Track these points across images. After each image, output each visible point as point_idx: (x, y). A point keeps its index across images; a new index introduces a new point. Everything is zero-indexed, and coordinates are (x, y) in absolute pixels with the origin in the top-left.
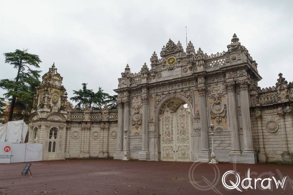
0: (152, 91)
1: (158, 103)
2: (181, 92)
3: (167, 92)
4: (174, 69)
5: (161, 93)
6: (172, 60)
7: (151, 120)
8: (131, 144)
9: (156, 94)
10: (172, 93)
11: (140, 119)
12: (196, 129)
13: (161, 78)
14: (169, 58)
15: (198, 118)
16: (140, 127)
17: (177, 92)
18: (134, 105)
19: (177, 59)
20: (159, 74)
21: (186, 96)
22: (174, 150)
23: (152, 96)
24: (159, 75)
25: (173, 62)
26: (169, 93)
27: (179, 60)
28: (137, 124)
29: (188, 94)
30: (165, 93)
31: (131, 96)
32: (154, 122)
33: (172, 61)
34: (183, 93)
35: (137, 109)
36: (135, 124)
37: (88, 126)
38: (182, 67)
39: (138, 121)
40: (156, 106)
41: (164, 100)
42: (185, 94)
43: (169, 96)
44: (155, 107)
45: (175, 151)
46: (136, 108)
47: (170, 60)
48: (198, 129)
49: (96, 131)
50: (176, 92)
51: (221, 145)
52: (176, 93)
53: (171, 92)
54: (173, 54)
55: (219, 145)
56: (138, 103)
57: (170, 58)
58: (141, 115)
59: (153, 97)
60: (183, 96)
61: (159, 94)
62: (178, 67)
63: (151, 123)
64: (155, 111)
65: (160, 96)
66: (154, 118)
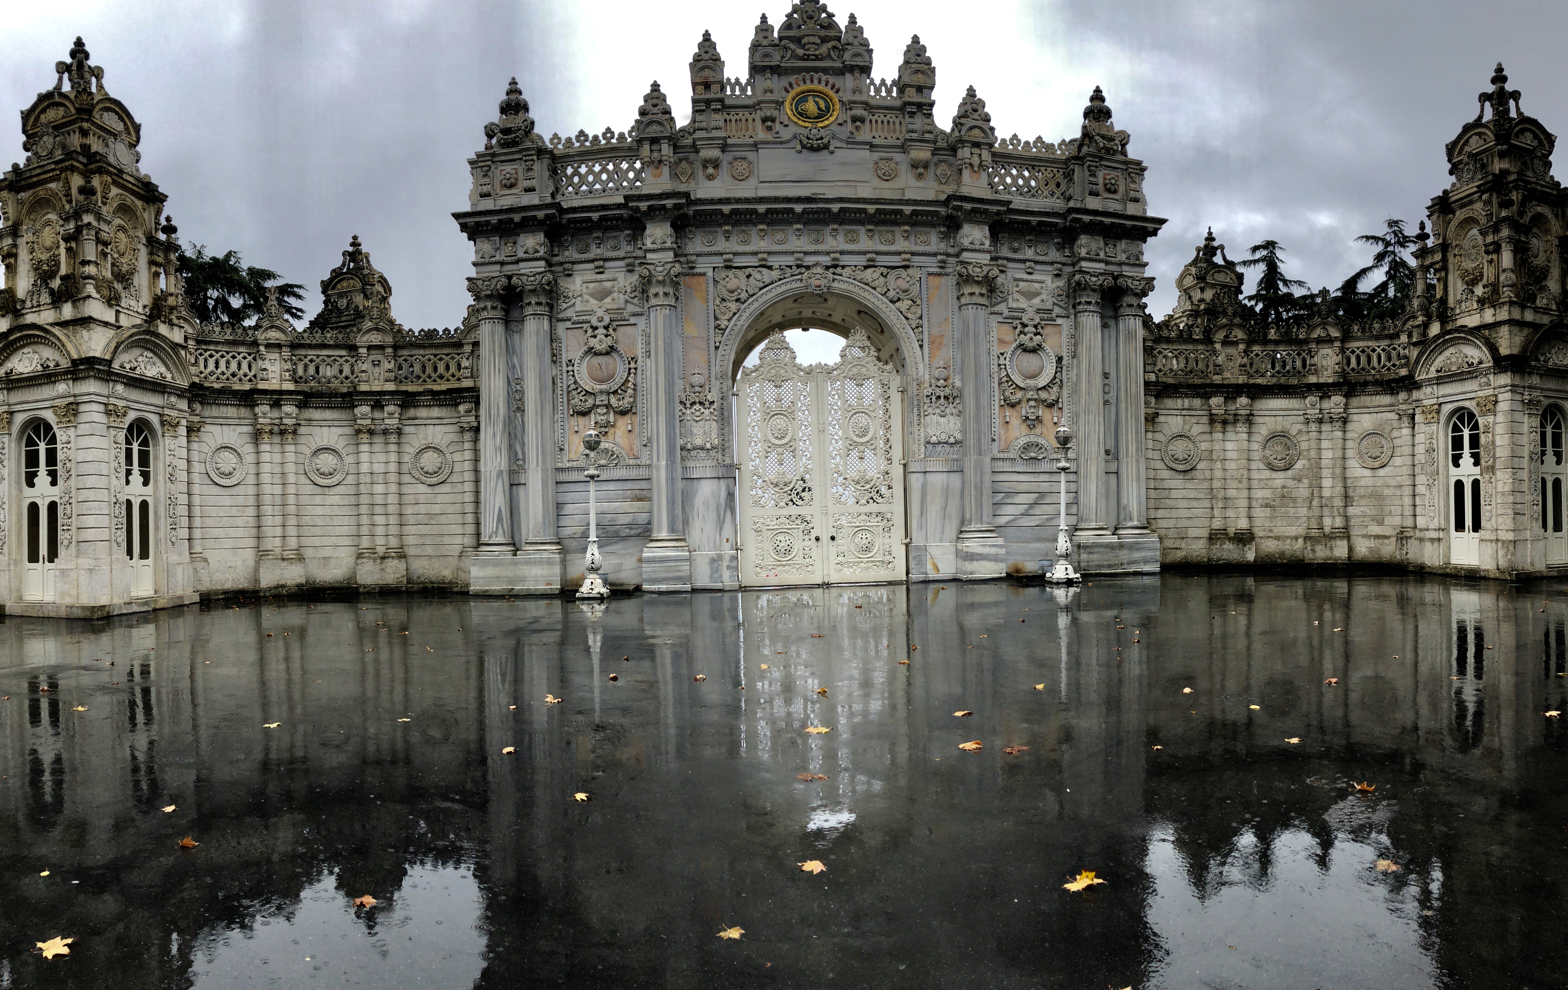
0: (697, 244)
1: (733, 306)
2: (866, 267)
3: (790, 260)
4: (832, 148)
5: (753, 261)
6: (817, 103)
7: (698, 389)
8: (569, 509)
9: (725, 261)
10: (816, 264)
11: (627, 381)
12: (939, 443)
13: (752, 182)
14: (797, 89)
15: (946, 398)
16: (623, 423)
17: (843, 267)
18: (578, 307)
19: (847, 106)
20: (735, 159)
21: (892, 294)
22: (814, 534)
23: (696, 271)
24: (741, 166)
25: (822, 114)
26: (798, 266)
27: (859, 112)
28: (608, 406)
29: (902, 284)
30: (774, 261)
31: (556, 259)
32: (712, 403)
33: (819, 109)
34: (876, 275)
35: (601, 331)
36: (595, 406)
37: (288, 415)
38: (872, 146)
39: (614, 393)
40: (726, 323)
41: (766, 293)
42: (882, 279)
43: (801, 280)
44: (717, 327)
45: (825, 538)
46: (594, 322)
47: (804, 100)
48: (946, 443)
49: (324, 443)
50: (835, 266)
51: (1038, 510)
52: (839, 270)
53: (809, 260)
54: (825, 71)
55: (1027, 510)
56: (608, 300)
57: (803, 87)
58: (633, 365)
59: (704, 274)
60: (875, 288)
61: (739, 261)
62: (851, 143)
63: (697, 407)
64: (717, 348)
65: (749, 276)
66: (713, 379)
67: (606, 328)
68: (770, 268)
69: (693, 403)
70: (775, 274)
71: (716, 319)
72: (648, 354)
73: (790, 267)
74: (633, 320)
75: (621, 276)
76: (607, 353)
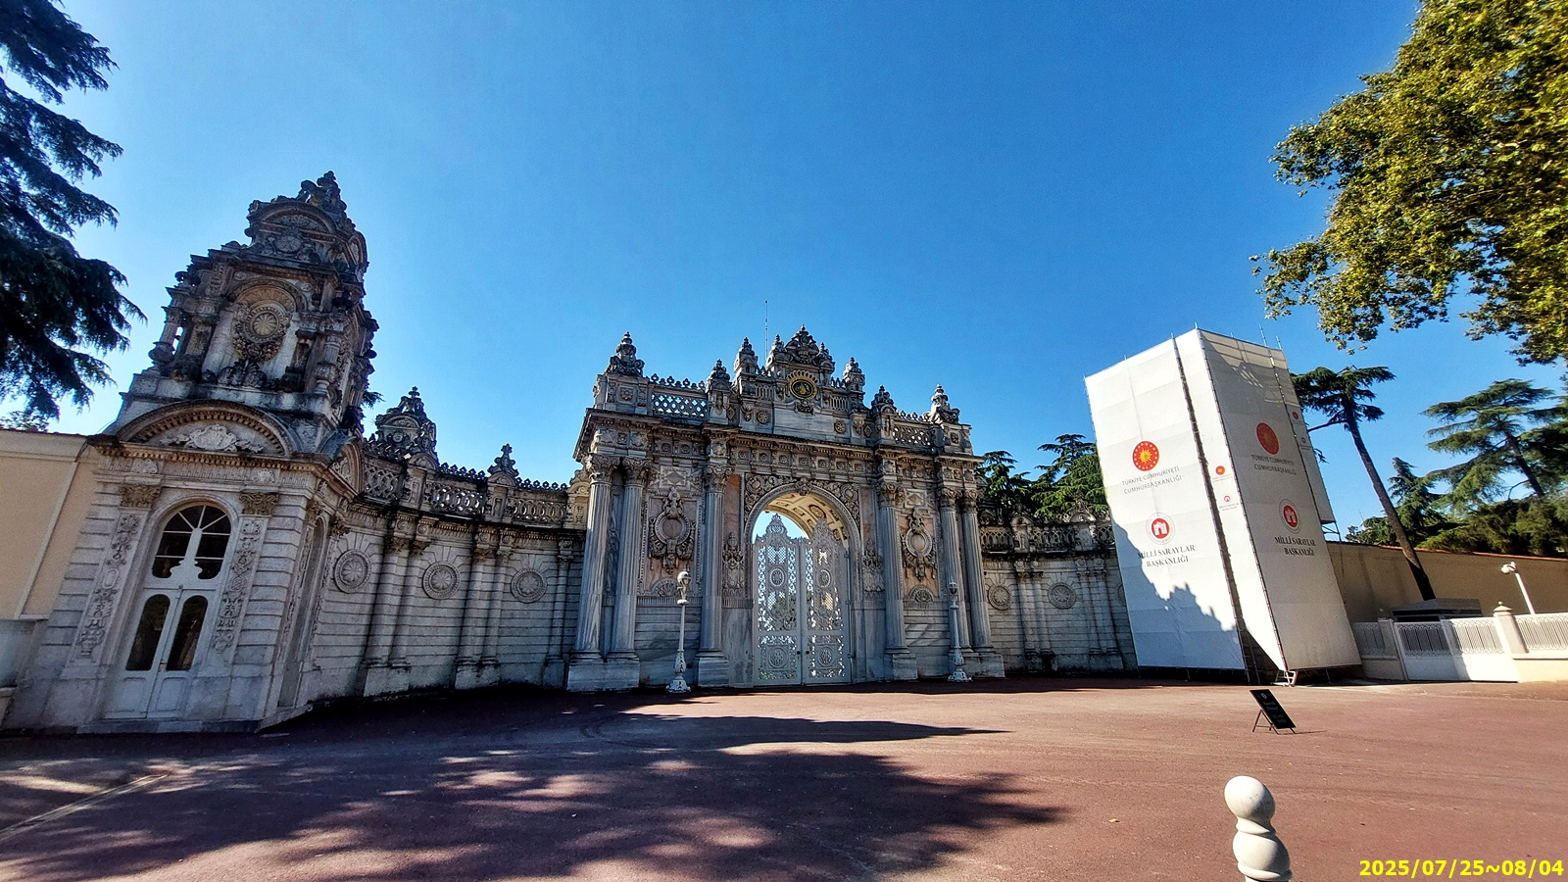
0: (735, 456)
1: (755, 497)
2: (830, 482)
3: (789, 473)
4: (813, 412)
5: (766, 471)
6: (805, 387)
7: (733, 548)
8: (642, 627)
10: (803, 477)
11: (689, 538)
12: (872, 591)
13: (769, 426)
14: (795, 378)
15: (874, 562)
16: (682, 565)
17: (818, 480)
18: (661, 486)
19: (822, 390)
20: (760, 412)
21: (843, 498)
22: (797, 650)
23: (736, 473)
24: (763, 416)
25: (808, 393)
26: (794, 478)
27: (827, 395)
29: (850, 493)
30: (780, 472)
31: (653, 452)
32: (741, 558)
33: (806, 390)
34: (835, 486)
35: (674, 503)
38: (833, 414)
39: (681, 545)
40: (750, 507)
41: (775, 492)
42: (838, 490)
43: (793, 485)
44: (746, 509)
46: (670, 498)
47: (798, 383)
48: (876, 591)
50: (814, 480)
51: (928, 635)
53: (800, 475)
54: (809, 370)
55: (922, 635)
56: (680, 484)
57: (798, 377)
58: (692, 528)
59: (738, 476)
60: (834, 494)
62: (823, 411)
63: (733, 559)
64: (745, 522)
65: (766, 481)
66: (742, 542)
67: (678, 501)
68: (778, 477)
69: (730, 557)
70: (781, 481)
71: (745, 504)
72: (704, 521)
73: (789, 478)
74: (694, 499)
75: (689, 471)
76: (676, 518)
